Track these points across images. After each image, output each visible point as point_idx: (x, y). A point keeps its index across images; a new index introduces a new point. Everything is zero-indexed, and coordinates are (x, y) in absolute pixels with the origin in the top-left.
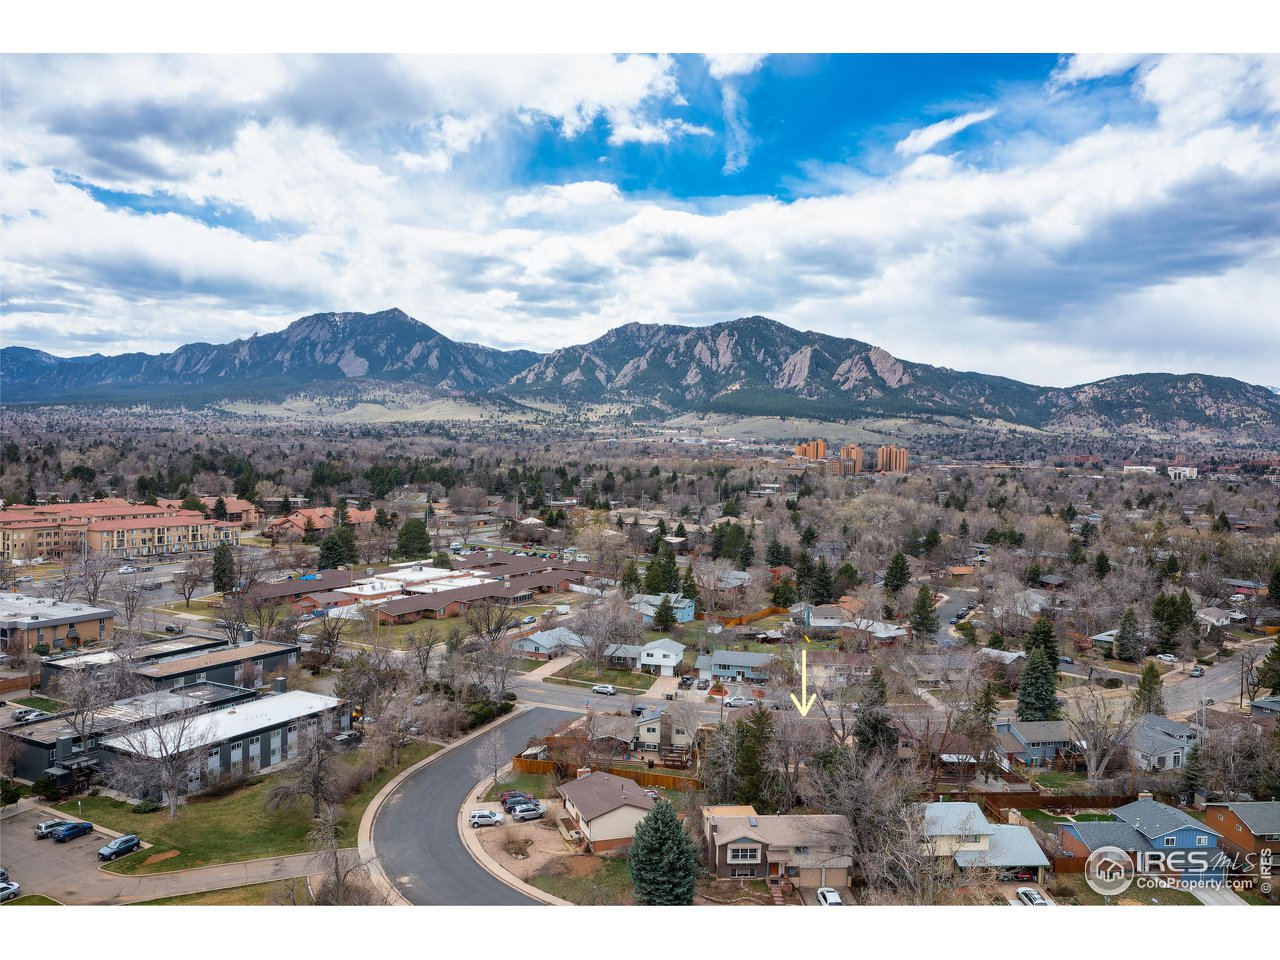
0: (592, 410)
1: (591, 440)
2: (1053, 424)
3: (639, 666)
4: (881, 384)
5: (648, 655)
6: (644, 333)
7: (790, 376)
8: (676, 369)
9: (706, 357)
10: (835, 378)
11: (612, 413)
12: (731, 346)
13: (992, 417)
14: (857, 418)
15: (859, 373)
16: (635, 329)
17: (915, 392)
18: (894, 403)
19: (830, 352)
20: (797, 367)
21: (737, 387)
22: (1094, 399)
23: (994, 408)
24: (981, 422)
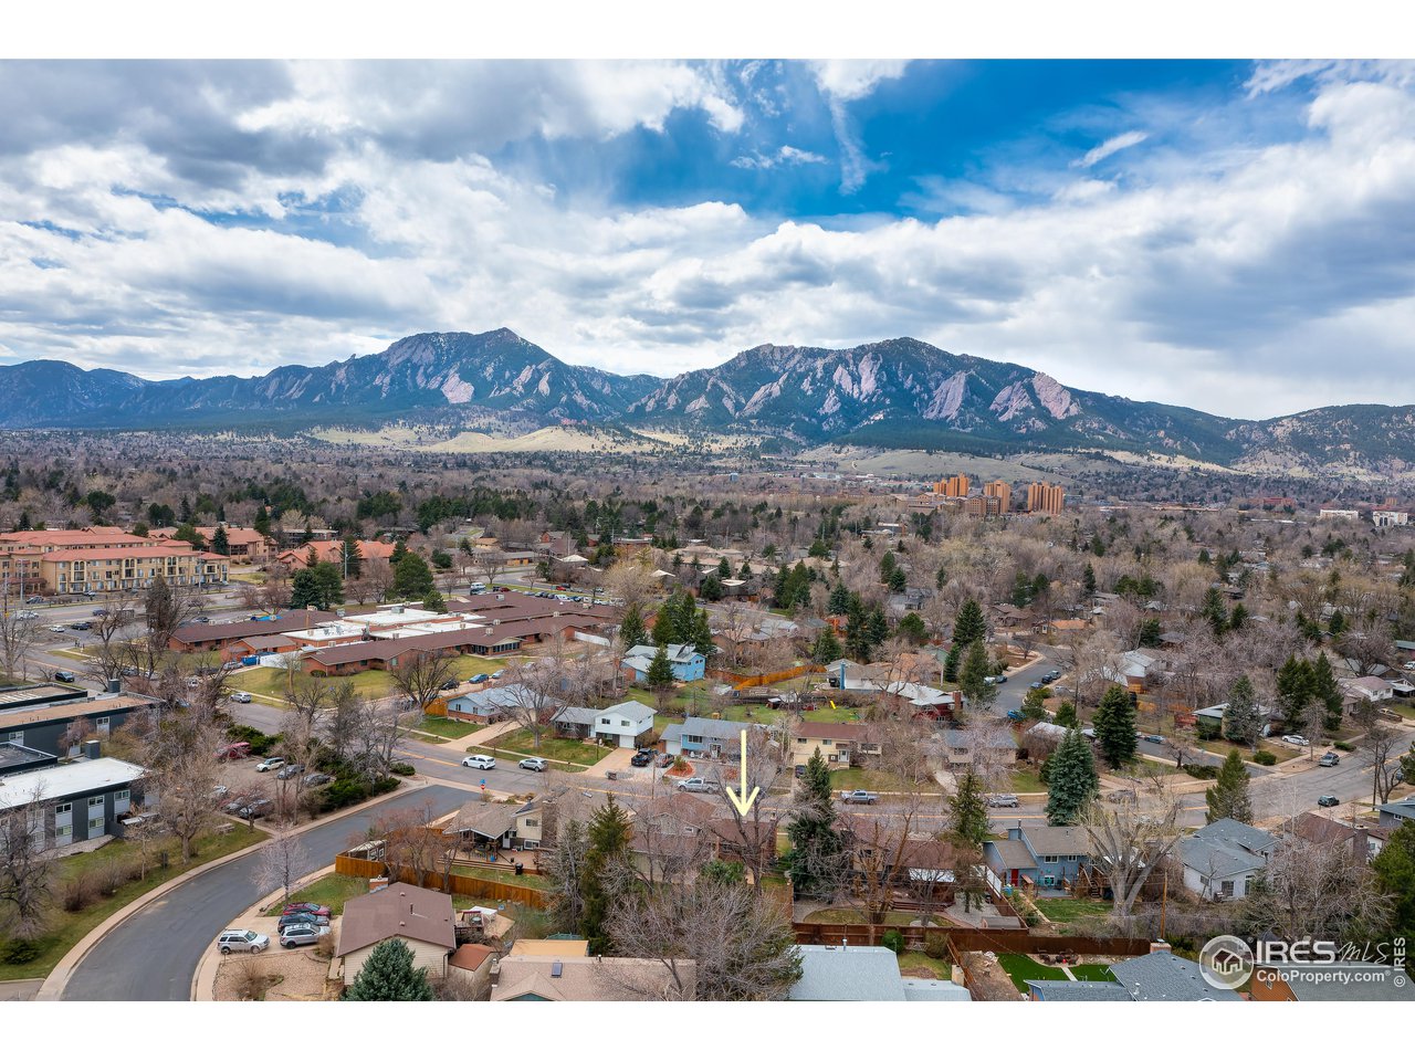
0: (717, 442)
1: (710, 474)
2: (1244, 462)
4: (1044, 414)
6: (778, 356)
7: (942, 404)
8: (812, 396)
9: (847, 383)
10: (992, 407)
11: (739, 445)
12: (875, 371)
13: (1172, 453)
14: (1015, 452)
15: (1019, 403)
16: (767, 351)
17: (1084, 424)
18: (1057, 436)
19: (988, 379)
20: (951, 395)
21: (880, 416)
22: (1294, 434)
23: (1175, 443)
24: (1159, 459)
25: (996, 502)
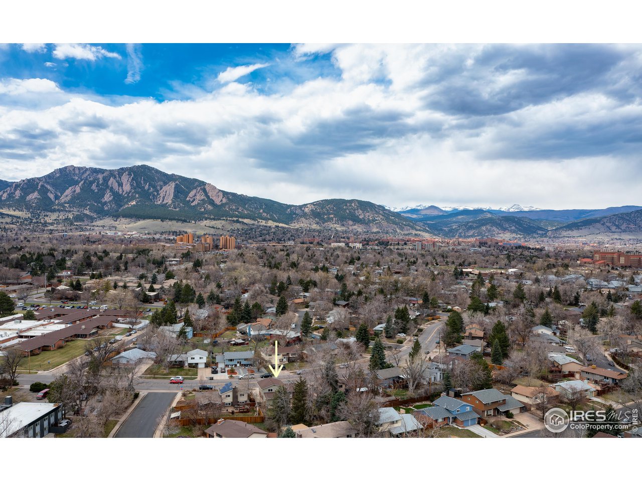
0: (47, 216)
1: (51, 234)
2: (294, 223)
3: (186, 364)
4: (212, 202)
5: (192, 358)
6: (77, 172)
7: (164, 198)
8: (98, 192)
9: (115, 186)
10: (188, 199)
11: (61, 217)
12: (130, 180)
13: (266, 219)
14: (201, 220)
15: (200, 197)
16: (71, 169)
17: (229, 207)
18: (218, 212)
19: (185, 185)
20: (167, 194)
21: (134, 203)
22: (312, 210)
23: (267, 215)
24: (262, 222)
25: (208, 245)
